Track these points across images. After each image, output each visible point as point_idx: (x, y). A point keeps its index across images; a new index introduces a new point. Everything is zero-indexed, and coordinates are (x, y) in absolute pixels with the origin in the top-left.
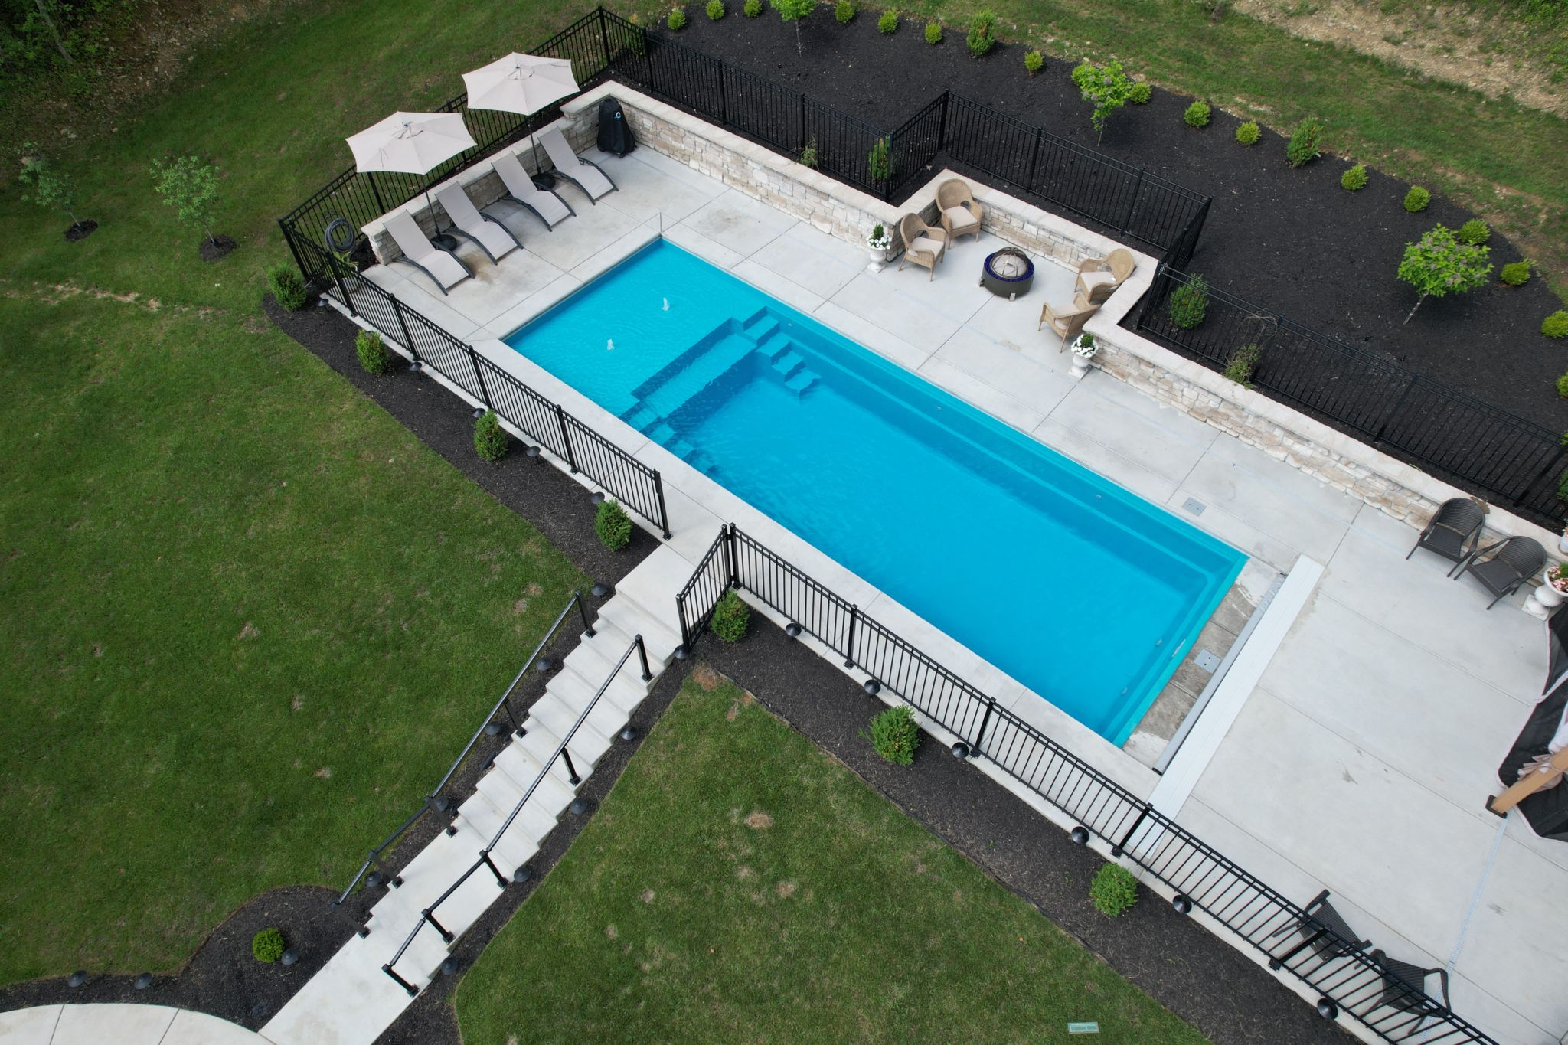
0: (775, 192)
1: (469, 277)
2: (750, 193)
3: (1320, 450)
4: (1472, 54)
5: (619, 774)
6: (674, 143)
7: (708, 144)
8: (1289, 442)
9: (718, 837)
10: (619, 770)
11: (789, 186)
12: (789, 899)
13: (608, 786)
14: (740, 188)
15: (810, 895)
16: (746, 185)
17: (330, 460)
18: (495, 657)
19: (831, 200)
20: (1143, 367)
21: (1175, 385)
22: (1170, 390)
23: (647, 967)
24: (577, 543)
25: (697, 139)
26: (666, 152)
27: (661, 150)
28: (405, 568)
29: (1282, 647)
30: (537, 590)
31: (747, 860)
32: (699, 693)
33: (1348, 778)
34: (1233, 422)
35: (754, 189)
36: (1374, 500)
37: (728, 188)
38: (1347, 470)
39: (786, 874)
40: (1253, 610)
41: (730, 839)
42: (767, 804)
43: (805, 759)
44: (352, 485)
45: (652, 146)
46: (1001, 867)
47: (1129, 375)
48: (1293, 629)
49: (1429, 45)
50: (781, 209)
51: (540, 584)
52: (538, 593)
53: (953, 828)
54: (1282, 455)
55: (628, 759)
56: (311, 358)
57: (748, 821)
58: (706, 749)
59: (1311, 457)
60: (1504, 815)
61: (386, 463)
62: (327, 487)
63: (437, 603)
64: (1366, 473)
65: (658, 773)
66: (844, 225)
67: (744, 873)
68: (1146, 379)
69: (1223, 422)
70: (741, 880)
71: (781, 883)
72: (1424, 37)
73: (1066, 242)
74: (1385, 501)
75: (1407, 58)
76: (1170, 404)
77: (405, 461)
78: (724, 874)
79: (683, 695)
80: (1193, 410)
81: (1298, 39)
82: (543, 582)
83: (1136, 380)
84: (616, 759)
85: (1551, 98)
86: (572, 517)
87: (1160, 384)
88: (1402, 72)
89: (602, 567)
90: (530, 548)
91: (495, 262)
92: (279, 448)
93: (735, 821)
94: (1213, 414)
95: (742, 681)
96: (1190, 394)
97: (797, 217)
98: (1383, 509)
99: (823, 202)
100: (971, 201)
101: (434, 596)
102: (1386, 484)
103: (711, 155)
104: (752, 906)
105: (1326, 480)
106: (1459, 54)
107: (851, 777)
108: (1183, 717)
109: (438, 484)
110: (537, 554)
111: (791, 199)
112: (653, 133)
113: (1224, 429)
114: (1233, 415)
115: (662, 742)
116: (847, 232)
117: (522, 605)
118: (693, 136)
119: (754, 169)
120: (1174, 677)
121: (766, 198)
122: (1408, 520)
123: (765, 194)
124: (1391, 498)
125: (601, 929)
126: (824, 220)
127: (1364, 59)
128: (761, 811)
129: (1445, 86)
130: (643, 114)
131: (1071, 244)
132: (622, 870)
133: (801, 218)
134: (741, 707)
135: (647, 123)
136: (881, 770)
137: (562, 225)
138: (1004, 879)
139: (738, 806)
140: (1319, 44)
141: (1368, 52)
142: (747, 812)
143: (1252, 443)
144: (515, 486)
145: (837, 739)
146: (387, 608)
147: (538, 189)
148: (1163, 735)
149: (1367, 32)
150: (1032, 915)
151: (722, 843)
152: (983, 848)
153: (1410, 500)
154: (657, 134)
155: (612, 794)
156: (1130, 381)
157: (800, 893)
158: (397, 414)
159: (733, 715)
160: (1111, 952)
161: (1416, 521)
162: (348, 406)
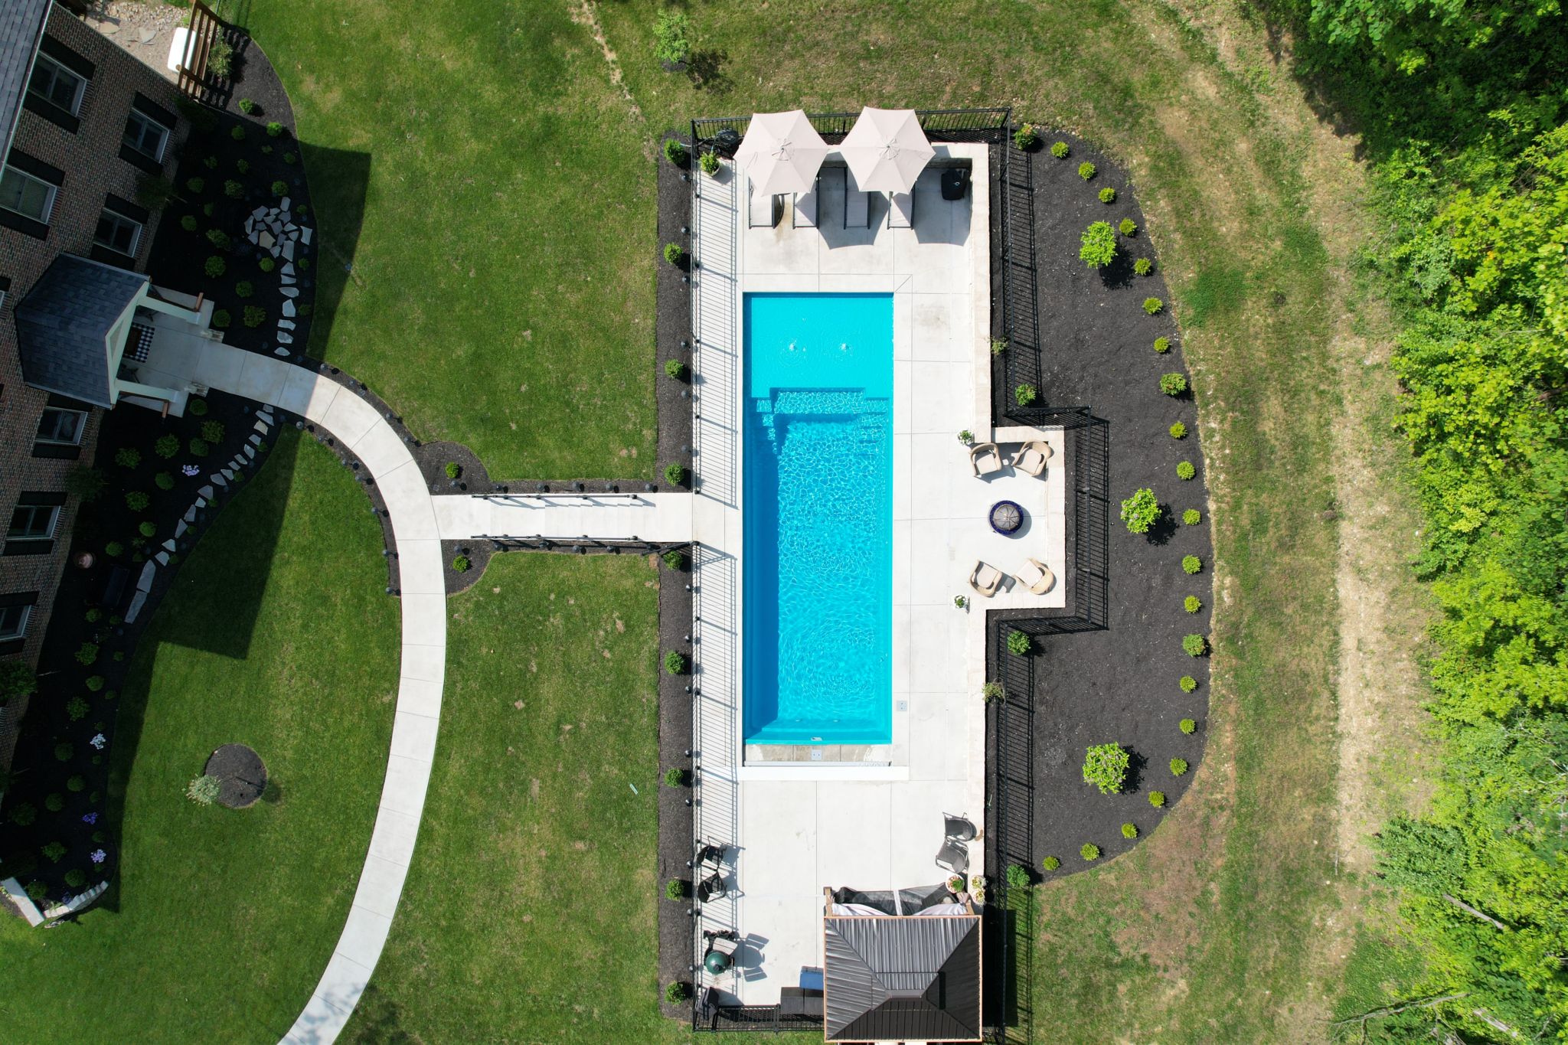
1: (770, 226)
4: (1371, 701)
5: (599, 552)
9: (606, 613)
12: (604, 657)
13: (592, 551)
15: (610, 664)
17: (615, 288)
18: (600, 459)
23: (552, 620)
24: (664, 453)
28: (600, 382)
30: (635, 453)
31: (606, 631)
32: (647, 563)
33: (798, 834)
37: (968, 292)
39: (611, 650)
40: (861, 760)
41: (608, 618)
42: (627, 625)
44: (613, 314)
49: (1367, 671)
51: (638, 453)
52: (634, 455)
53: (665, 703)
57: (617, 621)
58: (628, 583)
61: (634, 320)
62: (603, 303)
65: (611, 570)
67: (602, 633)
70: (599, 633)
71: (607, 650)
72: (1373, 664)
75: (1349, 661)
77: (640, 329)
78: (596, 625)
79: (641, 557)
81: (1334, 581)
88: (1335, 662)
90: (647, 434)
91: (794, 227)
93: (614, 615)
95: (661, 578)
101: (600, 407)
104: (593, 644)
106: (1367, 693)
108: (780, 760)
109: (643, 357)
110: (647, 439)
115: (620, 562)
117: (626, 452)
120: (798, 745)
125: (551, 591)
128: (623, 624)
132: (572, 583)
134: (652, 585)
139: (619, 613)
140: (1336, 598)
142: (620, 618)
146: (581, 391)
148: (764, 756)
149: (1361, 625)
151: (605, 616)
152: (666, 719)
155: (590, 556)
157: (609, 660)
159: (648, 584)
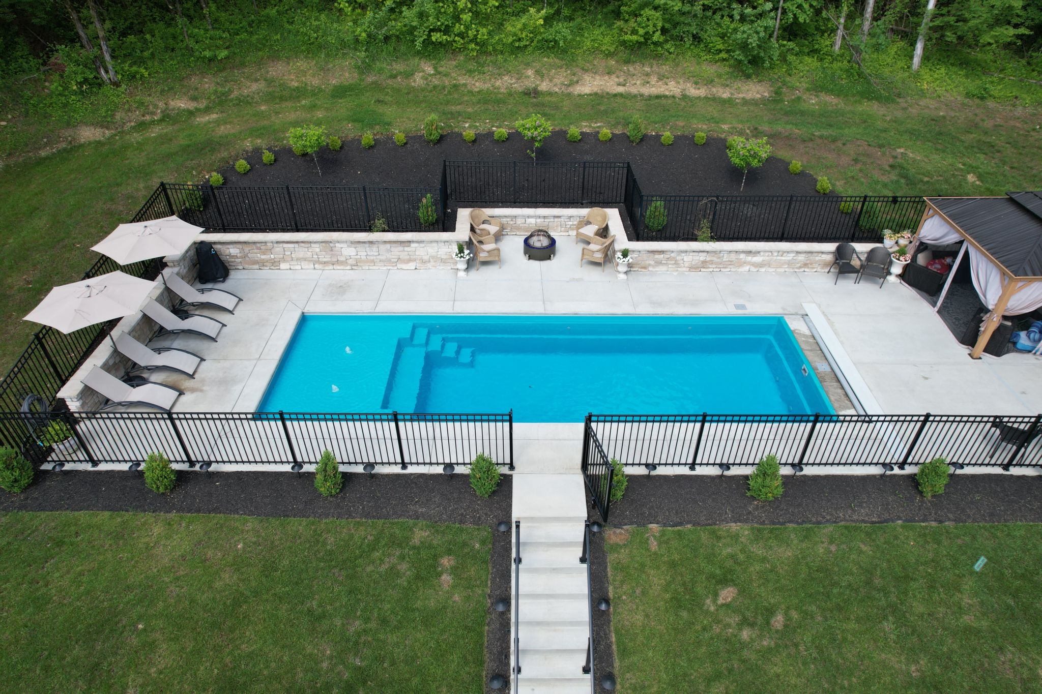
0: (364, 258)
1: (180, 395)
2: (342, 267)
3: (767, 254)
4: (657, 81)
5: (611, 642)
6: (263, 257)
7: (296, 245)
8: (749, 258)
9: (711, 627)
10: (609, 639)
11: (374, 248)
12: (786, 626)
13: (610, 655)
14: (331, 267)
15: (795, 615)
16: (338, 262)
17: (177, 579)
18: (453, 632)
19: (413, 245)
20: (657, 256)
21: (678, 258)
22: (676, 263)
24: (453, 510)
25: (285, 245)
26: (257, 267)
27: (250, 267)
28: (323, 616)
29: (842, 343)
30: (449, 560)
31: (741, 625)
32: (621, 548)
33: (926, 378)
34: (717, 263)
35: (344, 263)
36: (800, 267)
37: (321, 271)
38: (783, 258)
39: (770, 611)
40: (814, 336)
41: (719, 622)
42: (725, 580)
43: (719, 538)
44: (218, 584)
45: (241, 267)
46: (867, 515)
47: (650, 265)
48: (836, 333)
49: (638, 83)
50: (371, 268)
51: (449, 555)
52: (452, 562)
53: (828, 513)
54: (747, 268)
55: (609, 627)
56: (83, 516)
57: (720, 601)
58: (657, 580)
59: (763, 261)
60: (980, 358)
61: (237, 550)
62: (192, 601)
63: (373, 625)
64: (792, 255)
65: (639, 618)
66: (426, 258)
67: (747, 634)
68: (659, 263)
69: (710, 266)
70: (748, 640)
71: (772, 621)
72: (633, 80)
73: (556, 220)
74: (806, 265)
75: (633, 90)
76: (677, 271)
77: (254, 539)
78: (734, 646)
79: (611, 558)
80: (693, 268)
81: (579, 95)
82: (449, 552)
83: (653, 266)
84: (602, 634)
85: (700, 91)
86: (434, 497)
87: (669, 262)
89: (486, 514)
90: (420, 535)
91: (192, 376)
92: (111, 600)
93: (712, 608)
94: (704, 264)
95: (642, 521)
96: (688, 258)
97: (385, 268)
98: (806, 270)
99: (406, 249)
100: (489, 219)
101: (367, 620)
102: (804, 255)
103: (301, 252)
104: (770, 650)
105: (774, 270)
106: (653, 83)
107: (752, 529)
108: (846, 395)
109: (300, 538)
110: (428, 536)
111: (378, 257)
112: (241, 257)
113: (711, 270)
114: (715, 259)
115: (624, 597)
116: (429, 261)
117: (446, 578)
118: (281, 245)
119: (342, 248)
120: (821, 382)
121: (357, 264)
122: (819, 270)
123: (354, 263)
124: (808, 262)
126: (410, 261)
127: (615, 95)
128: (723, 588)
129: (658, 97)
130: (228, 246)
131: (559, 220)
133: (389, 268)
134: (654, 537)
135: (233, 251)
136: (765, 512)
137: (221, 335)
138: (874, 519)
139: (707, 597)
140: (591, 95)
141: (615, 92)
142: (716, 595)
143: (728, 270)
144: (369, 502)
145: (726, 513)
146: (331, 658)
147: (183, 320)
148: (848, 408)
149: (608, 84)
150: (902, 527)
151: (716, 629)
152: (849, 512)
153: (817, 258)
154: (245, 256)
155: (619, 659)
156: (651, 269)
157: (788, 618)
158: (216, 510)
159: (654, 545)
160: (950, 516)
161: (822, 268)
162: (157, 530)
